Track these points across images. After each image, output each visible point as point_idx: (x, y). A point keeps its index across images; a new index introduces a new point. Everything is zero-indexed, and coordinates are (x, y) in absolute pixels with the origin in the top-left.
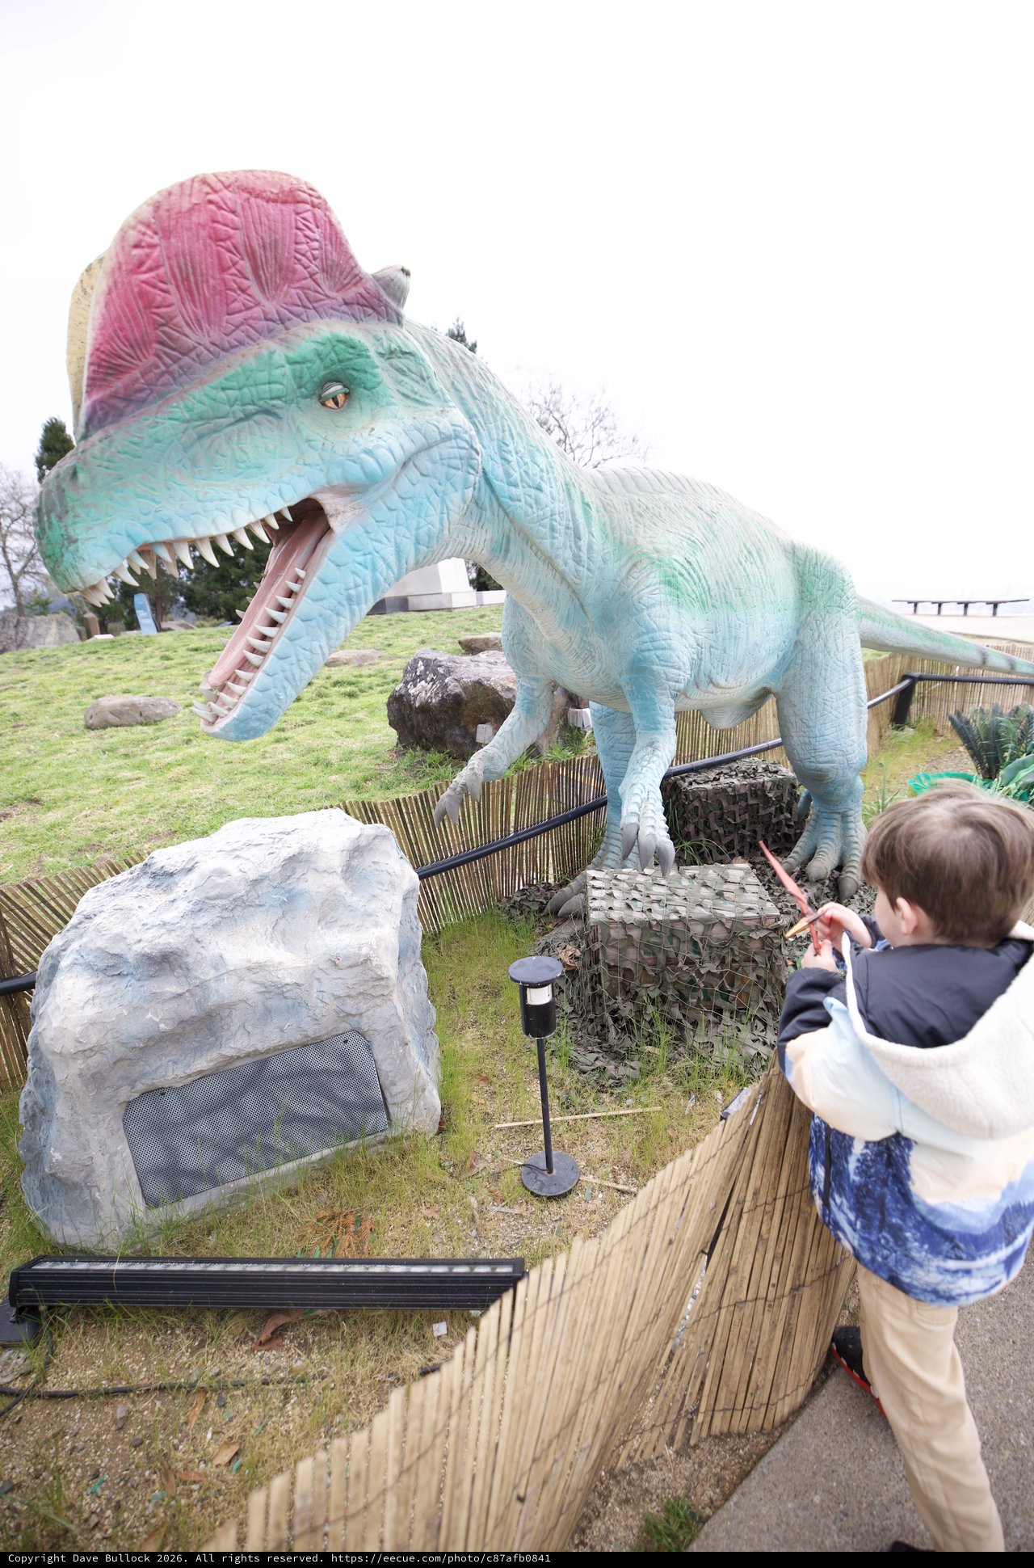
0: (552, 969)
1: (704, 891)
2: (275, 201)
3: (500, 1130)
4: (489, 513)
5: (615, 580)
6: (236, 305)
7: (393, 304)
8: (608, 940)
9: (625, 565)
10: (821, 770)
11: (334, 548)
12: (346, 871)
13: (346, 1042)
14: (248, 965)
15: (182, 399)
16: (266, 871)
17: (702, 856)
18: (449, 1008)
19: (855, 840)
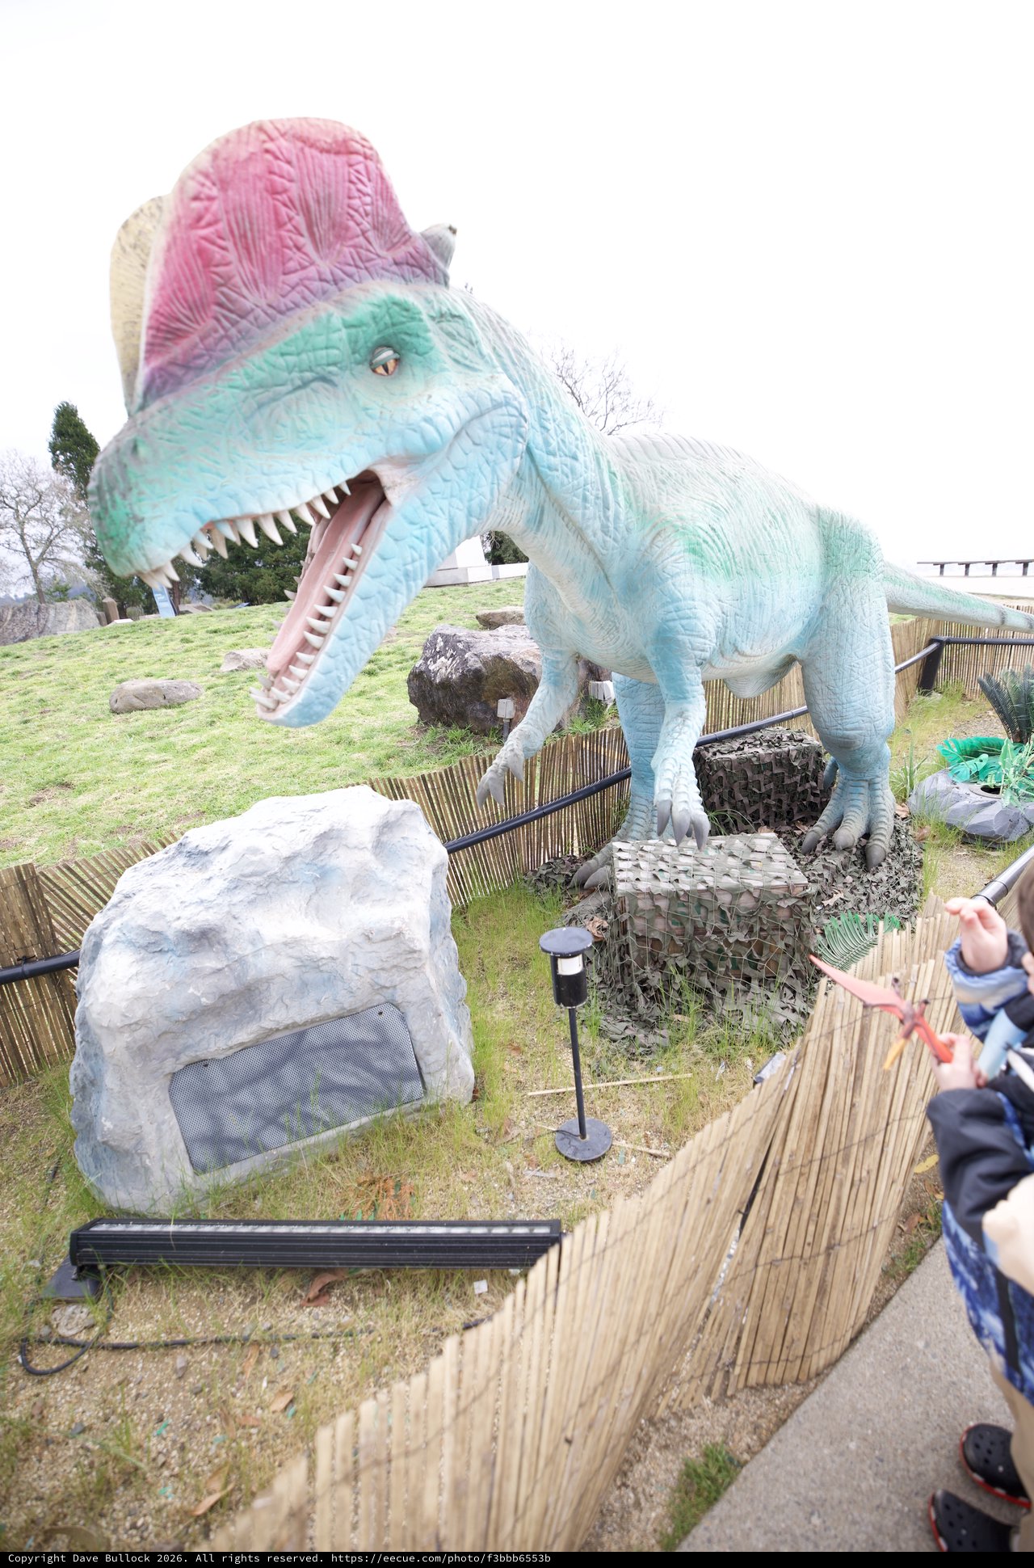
0: (582, 940)
1: (731, 861)
2: (328, 151)
3: (533, 1097)
4: (528, 484)
5: (639, 550)
6: (292, 265)
7: (441, 264)
8: (636, 911)
9: (648, 534)
10: (847, 738)
11: (393, 522)
12: (376, 847)
13: (381, 1013)
14: (284, 940)
15: (242, 366)
16: (298, 848)
17: (726, 825)
18: (479, 981)
19: (883, 807)
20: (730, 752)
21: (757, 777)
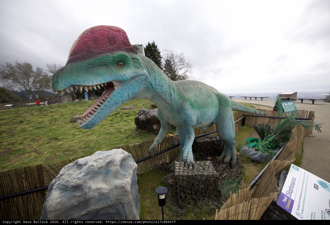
0: (165, 191)
1: (201, 168)
2: (115, 31)
4: (151, 90)
5: (180, 104)
7: (136, 50)
8: (179, 179)
9: (182, 101)
10: (225, 140)
12: (121, 165)
13: (118, 206)
14: (96, 188)
15: (89, 60)
16: (103, 165)
17: (201, 156)
18: (144, 194)
19: (234, 154)
20: (202, 140)
21: (207, 146)
